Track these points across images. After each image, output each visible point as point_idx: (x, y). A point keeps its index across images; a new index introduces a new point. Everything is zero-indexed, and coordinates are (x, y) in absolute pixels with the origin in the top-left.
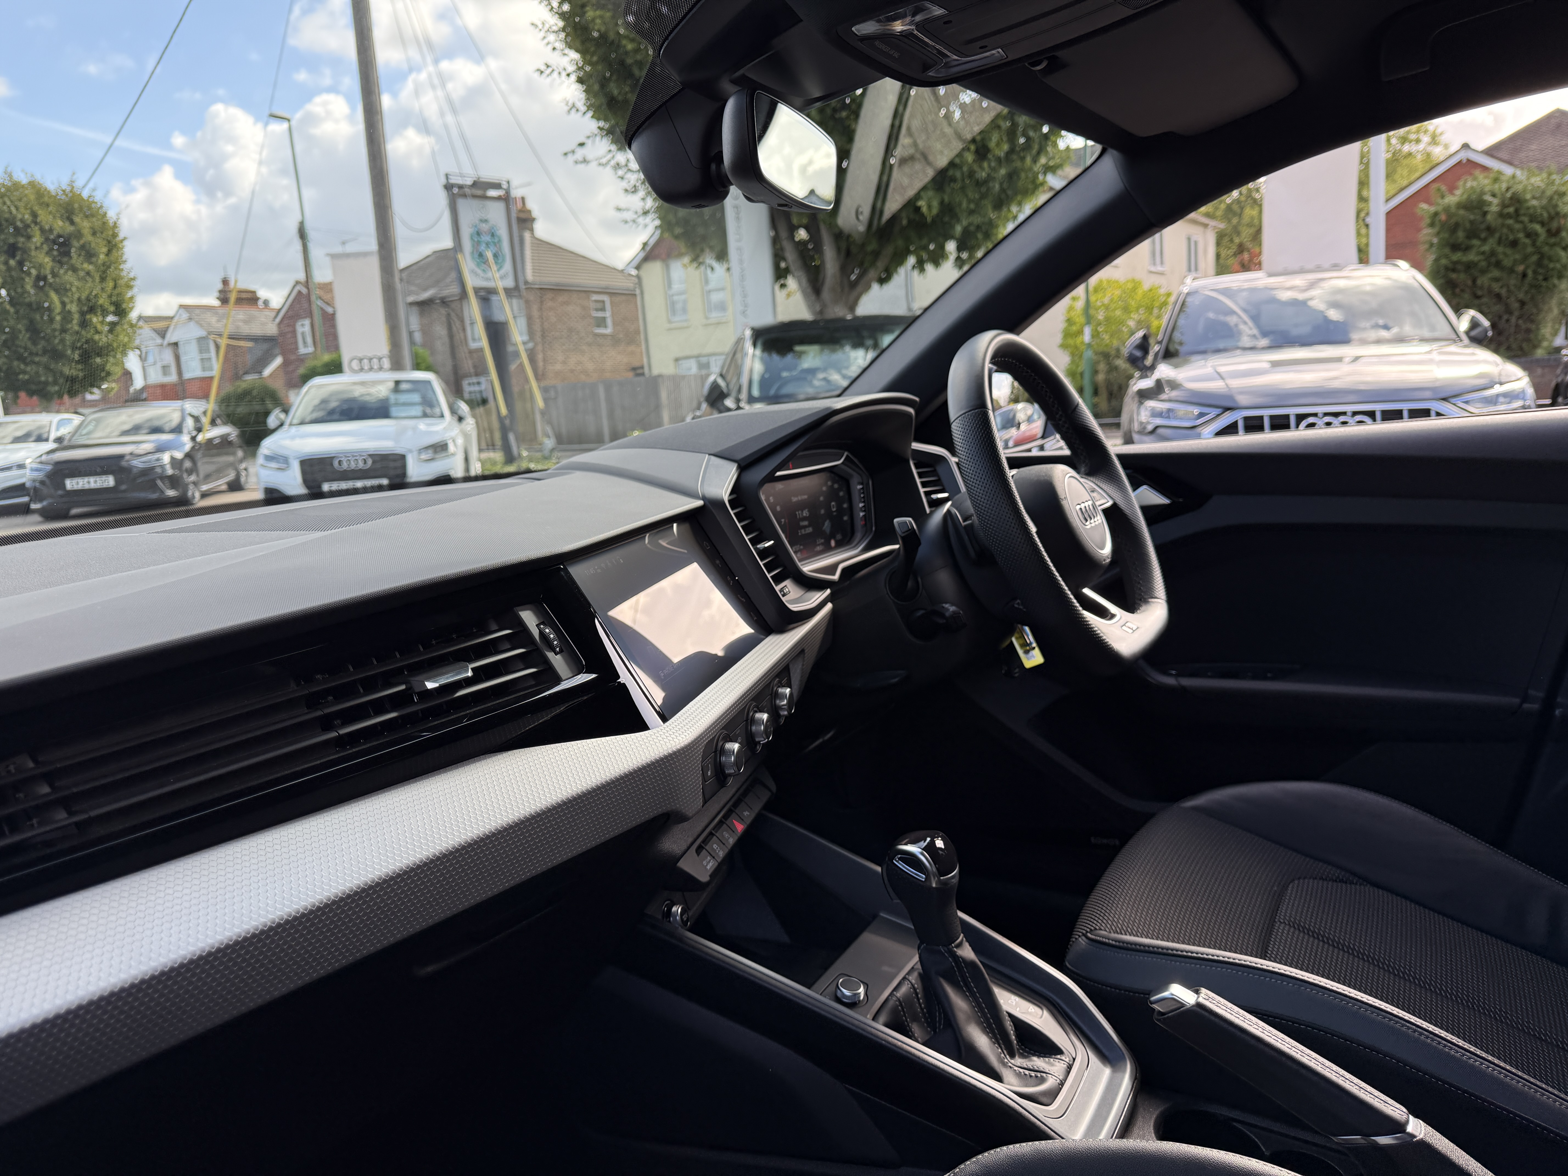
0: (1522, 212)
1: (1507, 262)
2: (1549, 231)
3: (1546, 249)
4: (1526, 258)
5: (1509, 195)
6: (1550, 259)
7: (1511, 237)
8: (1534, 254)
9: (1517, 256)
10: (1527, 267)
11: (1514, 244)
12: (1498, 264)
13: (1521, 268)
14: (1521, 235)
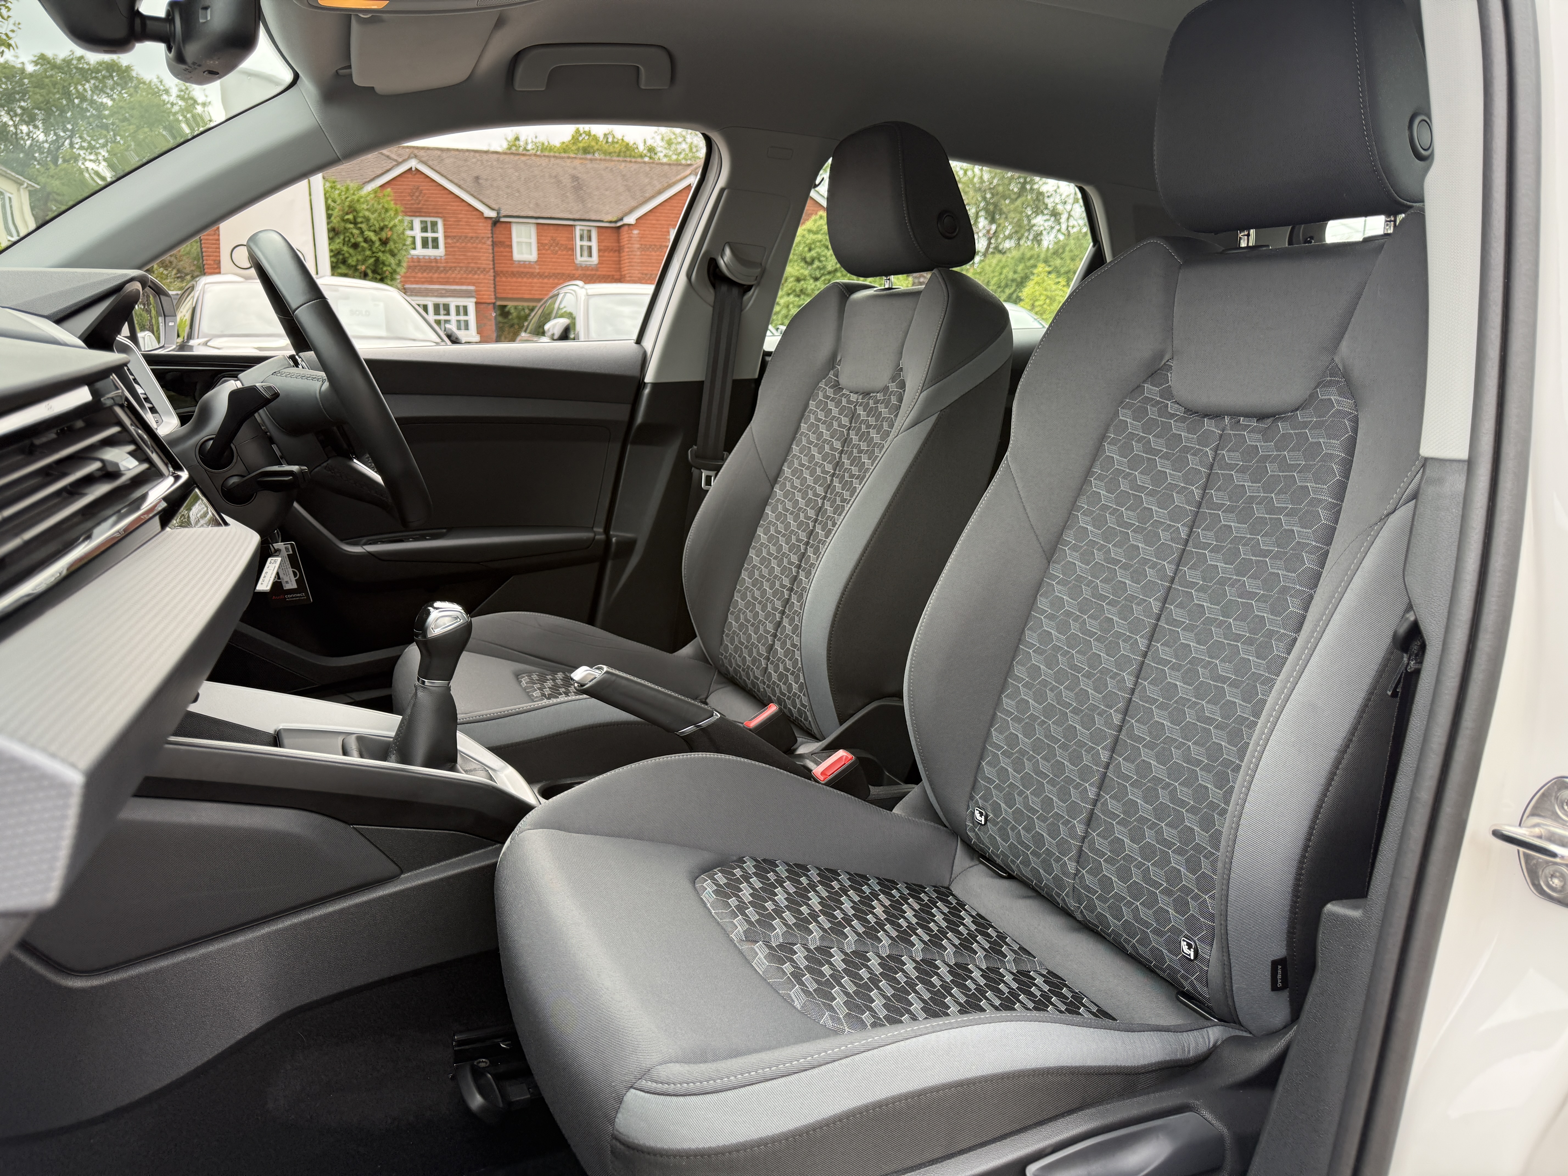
0: (359, 220)
1: (352, 261)
2: (380, 240)
3: (380, 254)
4: (364, 261)
5: (347, 204)
6: (383, 263)
7: (353, 240)
8: (371, 257)
9: (360, 258)
10: (367, 267)
11: (355, 246)
12: (344, 262)
13: (362, 268)
14: (360, 239)
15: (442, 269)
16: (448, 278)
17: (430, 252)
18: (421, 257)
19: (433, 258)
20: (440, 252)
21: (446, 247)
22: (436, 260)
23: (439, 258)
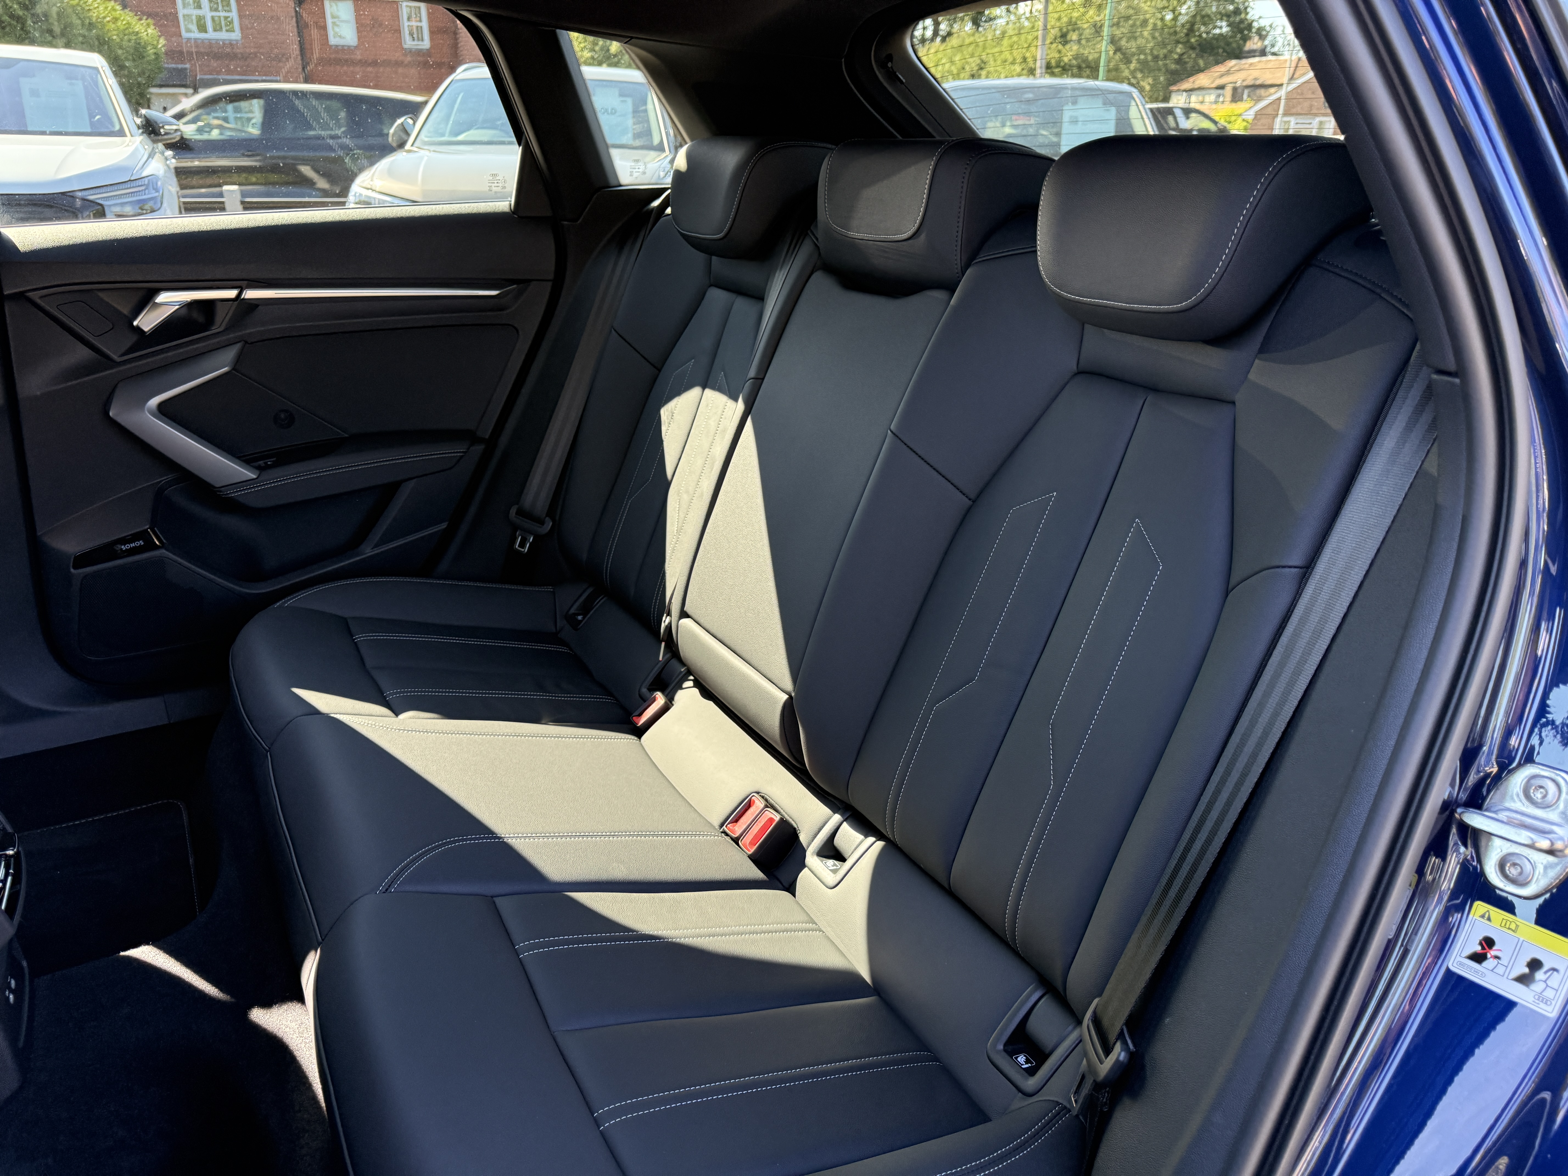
15: (240, 56)
16: (248, 66)
17: (223, 35)
18: (214, 42)
19: (227, 42)
20: (236, 35)
21: (241, 29)
22: (231, 44)
23: (235, 42)
